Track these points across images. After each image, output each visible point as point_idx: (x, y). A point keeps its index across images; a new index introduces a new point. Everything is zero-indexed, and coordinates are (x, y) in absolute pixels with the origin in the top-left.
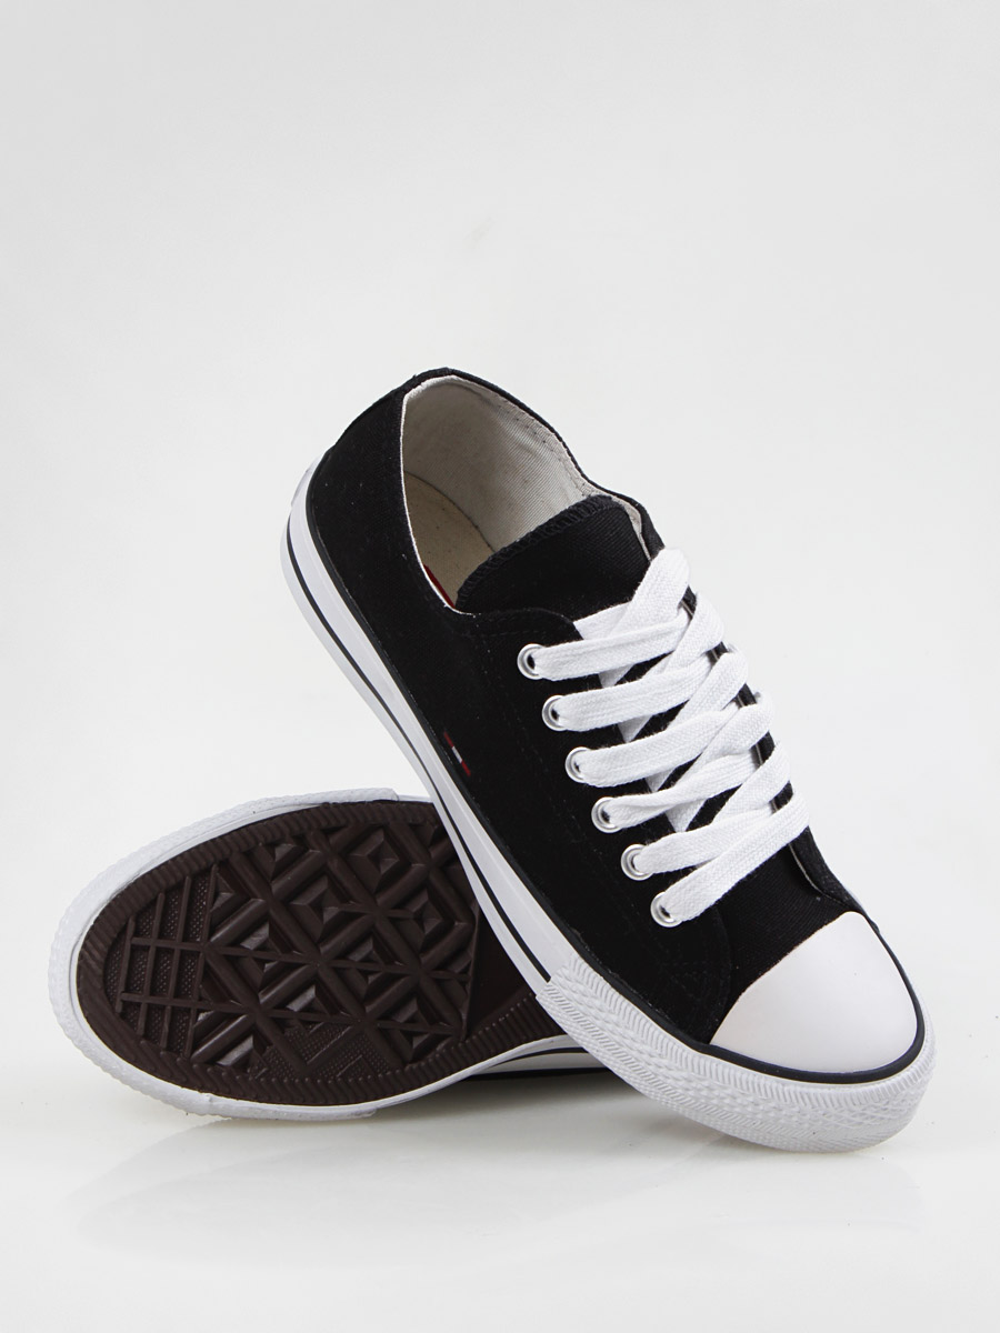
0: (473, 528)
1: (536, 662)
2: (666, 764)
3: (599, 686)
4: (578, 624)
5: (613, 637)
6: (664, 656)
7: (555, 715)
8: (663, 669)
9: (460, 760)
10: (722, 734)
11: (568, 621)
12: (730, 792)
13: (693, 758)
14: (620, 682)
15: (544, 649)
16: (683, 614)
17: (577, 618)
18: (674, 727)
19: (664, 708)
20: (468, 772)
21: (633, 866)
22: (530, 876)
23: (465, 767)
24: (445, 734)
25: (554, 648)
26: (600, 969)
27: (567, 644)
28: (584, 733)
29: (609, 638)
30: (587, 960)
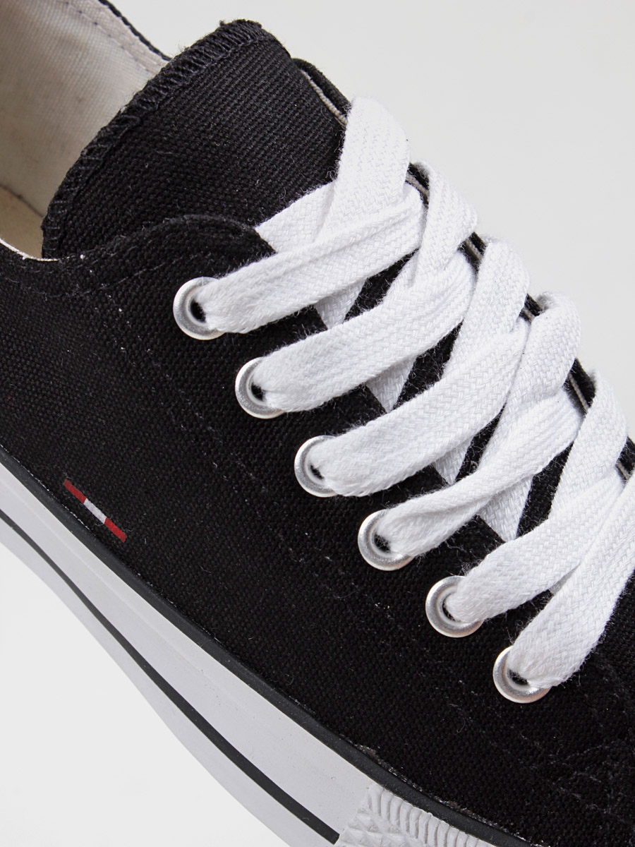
0: (15, 200)
1: (207, 308)
2: (460, 432)
3: (321, 327)
4: (265, 230)
5: (326, 238)
6: (406, 258)
7: (258, 393)
8: (411, 281)
9: (102, 518)
10: (525, 367)
11: (245, 227)
12: (562, 458)
13: (496, 414)
14: (354, 312)
15: (214, 283)
16: (414, 194)
17: (259, 221)
18: (454, 369)
19: (431, 340)
20: (121, 535)
21: (450, 617)
22: (266, 677)
23: (114, 528)
24: (67, 484)
25: (232, 277)
26: (424, 800)
27: (254, 265)
28: (317, 411)
29: (318, 242)
30: (397, 792)
